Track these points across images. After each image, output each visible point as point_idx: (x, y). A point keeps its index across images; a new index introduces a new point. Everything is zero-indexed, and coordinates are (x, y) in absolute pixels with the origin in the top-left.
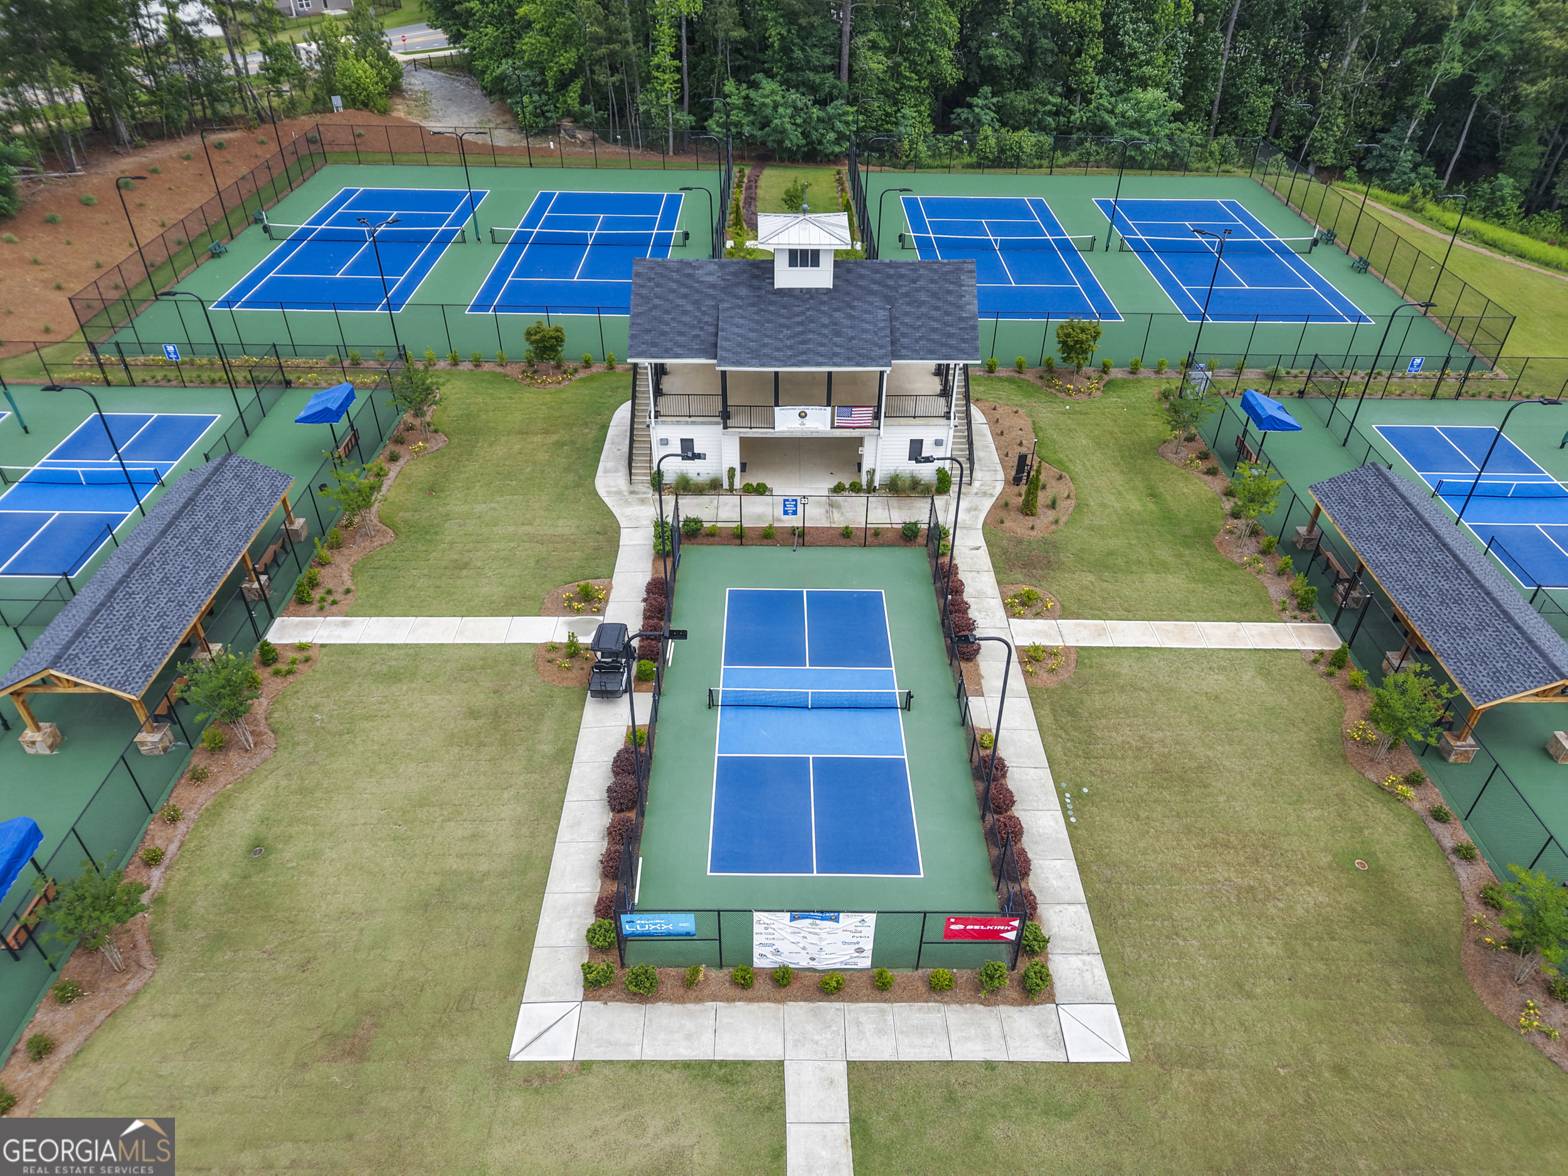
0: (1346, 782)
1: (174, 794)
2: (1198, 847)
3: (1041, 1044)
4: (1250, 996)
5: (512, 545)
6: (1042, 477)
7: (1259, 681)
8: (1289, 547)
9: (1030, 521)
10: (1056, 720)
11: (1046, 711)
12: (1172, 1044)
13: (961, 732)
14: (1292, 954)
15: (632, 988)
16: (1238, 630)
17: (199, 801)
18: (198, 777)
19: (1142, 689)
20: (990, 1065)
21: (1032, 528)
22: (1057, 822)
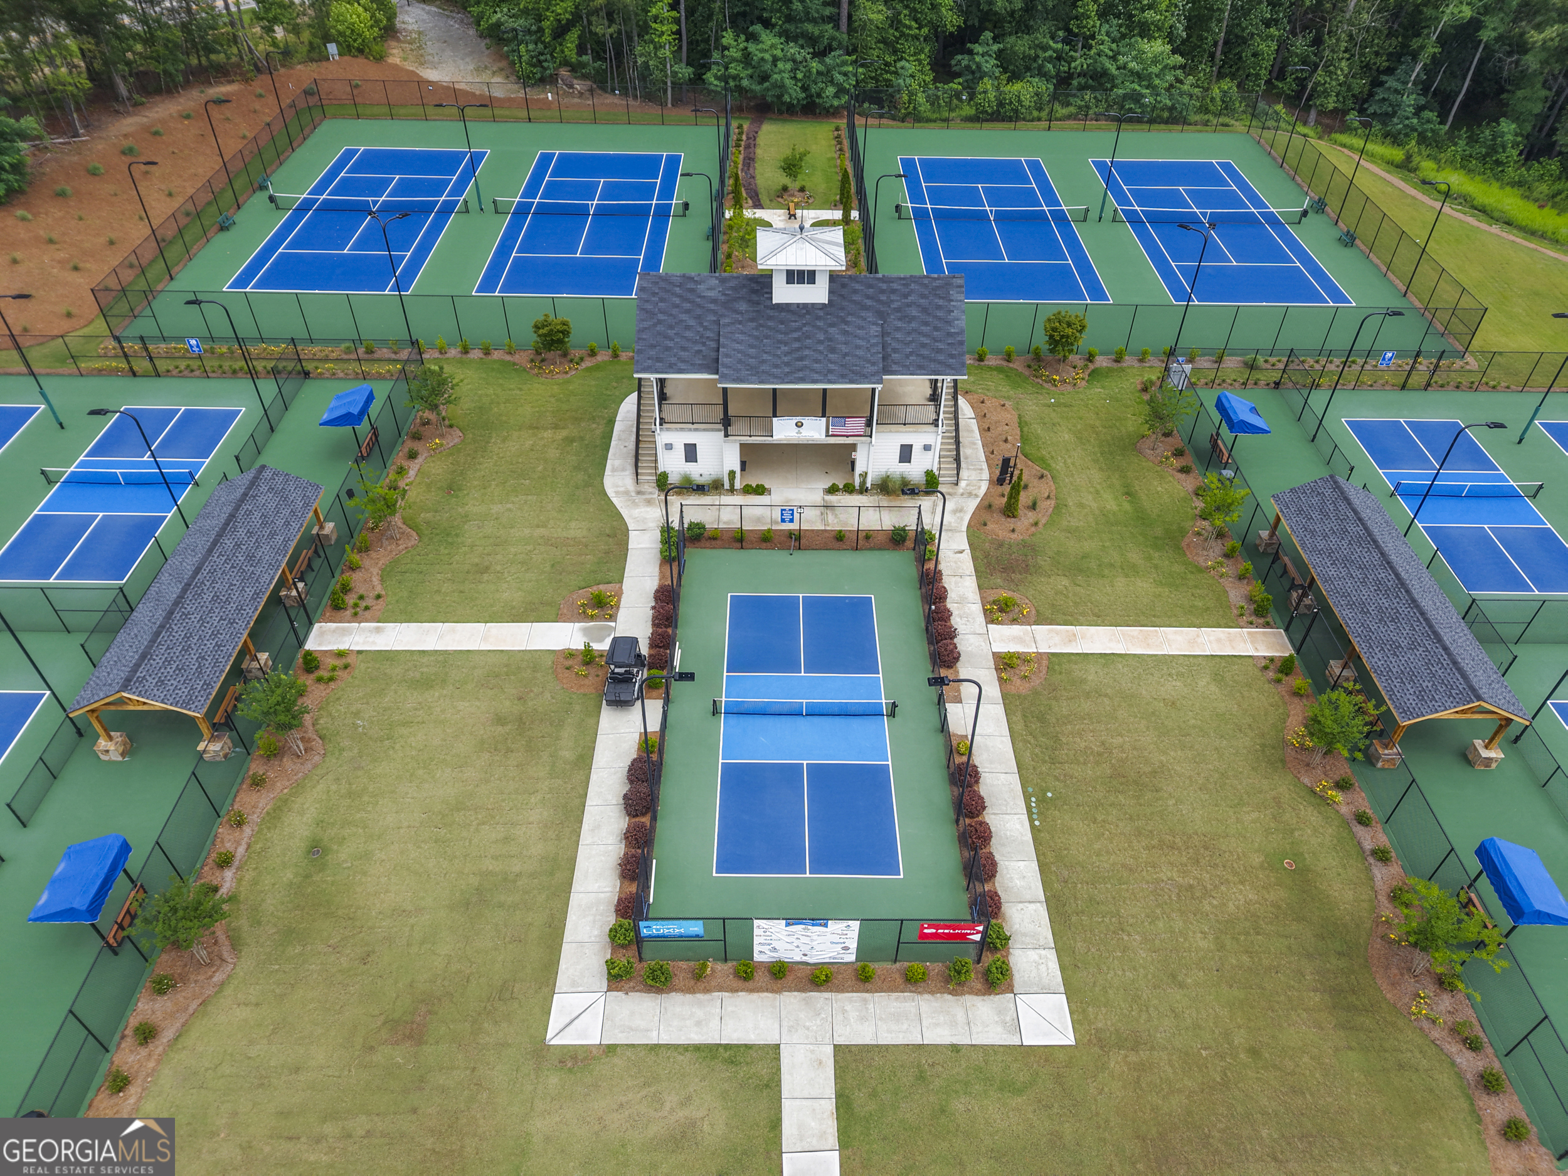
0: (1282, 787)
1: (238, 799)
2: (1147, 848)
3: (1000, 1029)
4: (1181, 985)
5: (529, 548)
6: (1025, 478)
7: (1213, 688)
8: (1251, 550)
9: (1011, 523)
10: (1026, 726)
11: (1018, 717)
12: (1112, 1029)
13: (940, 739)
14: (1221, 947)
15: (650, 982)
16: (1198, 636)
17: (261, 805)
18: (258, 783)
19: (1106, 695)
20: (955, 1048)
21: (1013, 531)
22: (1023, 825)
